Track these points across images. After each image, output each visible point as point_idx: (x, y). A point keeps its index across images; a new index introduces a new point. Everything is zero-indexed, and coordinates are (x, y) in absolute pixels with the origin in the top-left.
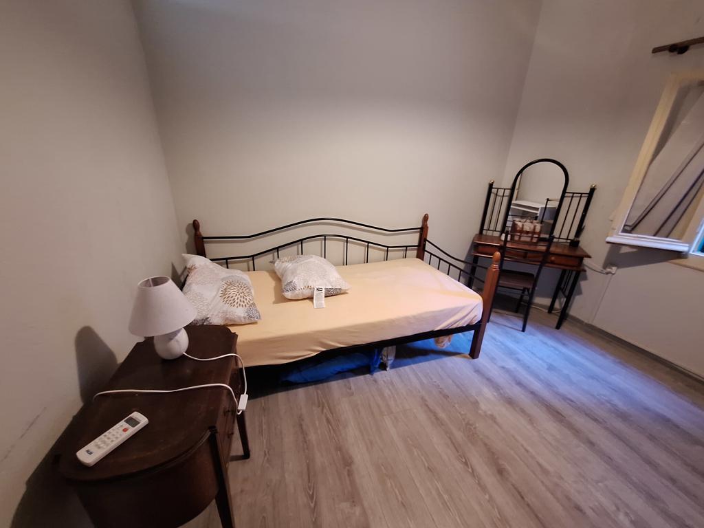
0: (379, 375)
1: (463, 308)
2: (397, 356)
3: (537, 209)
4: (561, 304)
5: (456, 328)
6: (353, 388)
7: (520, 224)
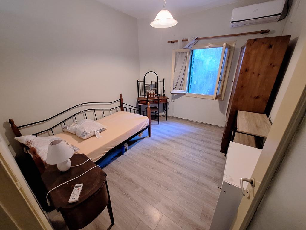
0: (125, 153)
1: (144, 122)
2: (129, 145)
3: (149, 85)
4: (165, 113)
5: (144, 129)
6: (119, 161)
7: (149, 92)
